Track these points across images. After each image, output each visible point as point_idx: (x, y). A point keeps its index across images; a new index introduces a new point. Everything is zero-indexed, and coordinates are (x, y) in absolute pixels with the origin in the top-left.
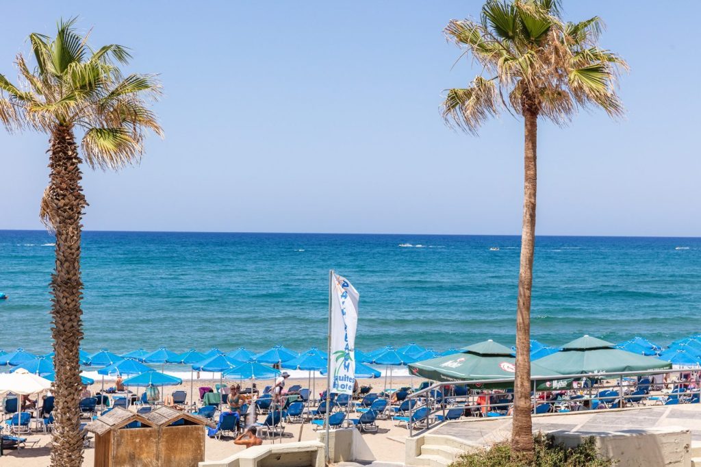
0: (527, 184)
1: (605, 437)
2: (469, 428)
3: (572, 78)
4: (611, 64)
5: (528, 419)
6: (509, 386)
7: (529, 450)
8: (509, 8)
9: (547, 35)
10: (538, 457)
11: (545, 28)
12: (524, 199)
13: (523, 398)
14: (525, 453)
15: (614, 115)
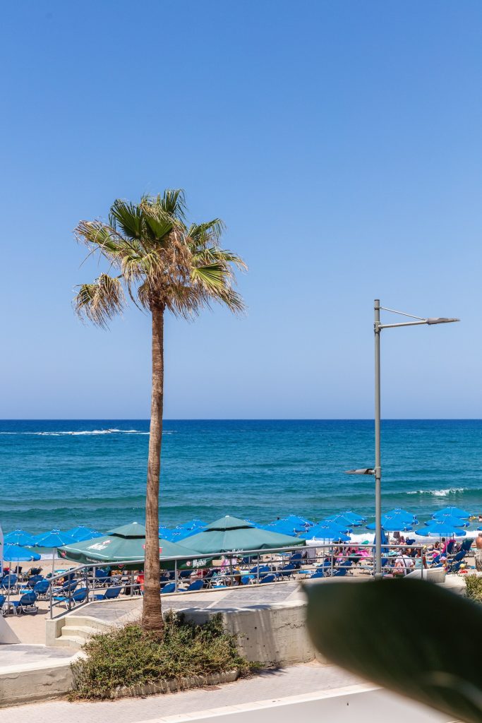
0: (154, 375)
1: (231, 613)
2: (111, 608)
3: (193, 276)
4: (228, 263)
5: (157, 599)
6: (139, 567)
7: (158, 628)
8: (135, 210)
9: (169, 235)
10: (167, 635)
11: (168, 230)
12: (152, 390)
13: (152, 579)
14: (154, 632)
15: (236, 310)
